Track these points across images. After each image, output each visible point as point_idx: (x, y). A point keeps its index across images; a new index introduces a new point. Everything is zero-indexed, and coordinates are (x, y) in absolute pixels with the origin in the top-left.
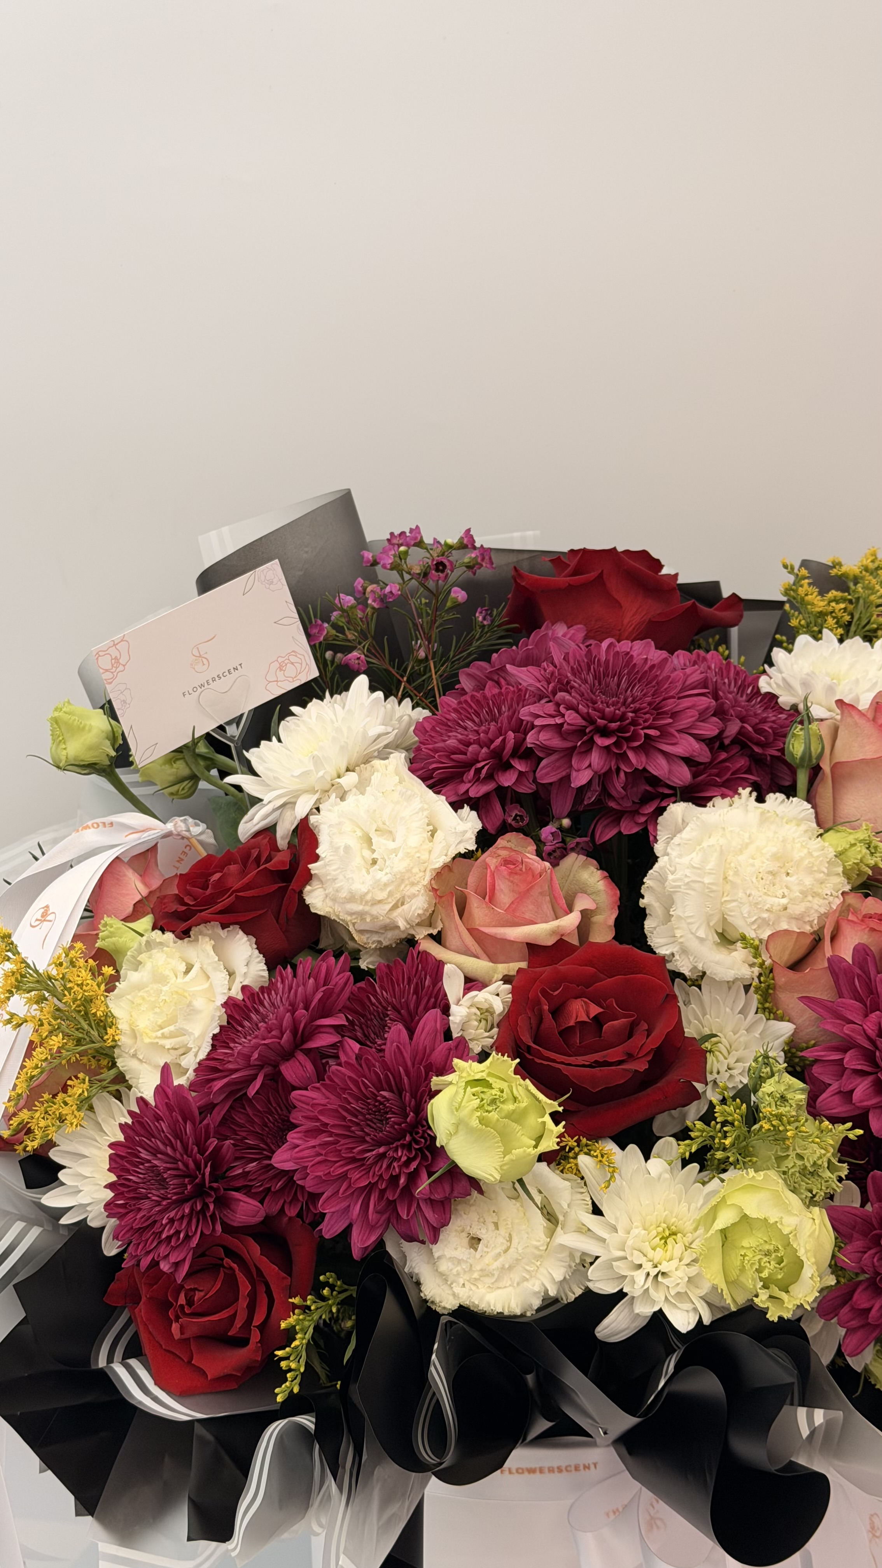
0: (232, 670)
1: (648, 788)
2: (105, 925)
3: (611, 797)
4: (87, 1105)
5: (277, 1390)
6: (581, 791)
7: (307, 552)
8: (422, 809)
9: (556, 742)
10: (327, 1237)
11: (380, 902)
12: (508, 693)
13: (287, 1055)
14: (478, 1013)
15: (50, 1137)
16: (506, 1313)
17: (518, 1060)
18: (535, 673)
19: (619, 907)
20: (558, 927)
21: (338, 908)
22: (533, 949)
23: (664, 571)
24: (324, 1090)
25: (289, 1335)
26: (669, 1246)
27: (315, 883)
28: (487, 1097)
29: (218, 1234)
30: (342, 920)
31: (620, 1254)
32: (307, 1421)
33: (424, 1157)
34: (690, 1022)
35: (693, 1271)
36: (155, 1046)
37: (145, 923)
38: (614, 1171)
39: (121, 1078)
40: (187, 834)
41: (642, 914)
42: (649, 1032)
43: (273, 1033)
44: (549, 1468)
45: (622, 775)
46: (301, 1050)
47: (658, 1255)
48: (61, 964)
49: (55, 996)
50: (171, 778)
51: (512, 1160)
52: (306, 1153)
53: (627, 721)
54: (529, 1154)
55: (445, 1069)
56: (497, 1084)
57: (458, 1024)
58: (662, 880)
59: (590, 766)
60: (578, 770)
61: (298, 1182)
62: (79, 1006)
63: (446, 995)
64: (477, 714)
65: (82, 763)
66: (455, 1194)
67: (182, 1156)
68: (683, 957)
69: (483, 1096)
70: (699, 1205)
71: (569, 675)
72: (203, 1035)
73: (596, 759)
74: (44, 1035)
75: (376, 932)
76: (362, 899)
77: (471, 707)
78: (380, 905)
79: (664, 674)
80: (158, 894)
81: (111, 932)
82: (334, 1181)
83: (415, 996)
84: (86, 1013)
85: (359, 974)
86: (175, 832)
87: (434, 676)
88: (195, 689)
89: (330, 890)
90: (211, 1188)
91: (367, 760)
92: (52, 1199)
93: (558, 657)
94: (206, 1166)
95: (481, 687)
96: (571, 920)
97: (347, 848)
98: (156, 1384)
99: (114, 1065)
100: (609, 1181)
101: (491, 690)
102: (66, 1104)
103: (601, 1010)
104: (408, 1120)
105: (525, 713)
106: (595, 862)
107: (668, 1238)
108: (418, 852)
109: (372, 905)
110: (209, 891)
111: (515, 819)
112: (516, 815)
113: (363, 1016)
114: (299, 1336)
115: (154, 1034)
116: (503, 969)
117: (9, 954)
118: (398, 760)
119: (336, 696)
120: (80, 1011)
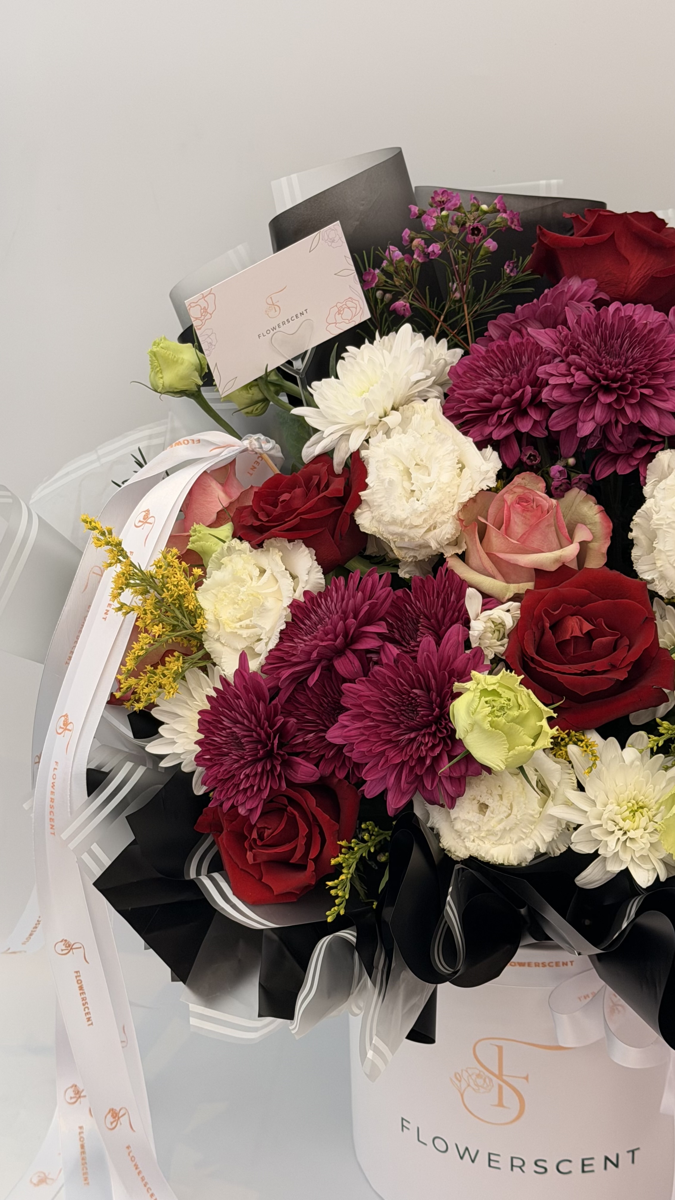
0: (299, 315)
1: (642, 436)
2: (195, 531)
3: (610, 443)
4: (181, 677)
5: (328, 913)
6: (584, 440)
8: (453, 451)
9: (567, 398)
10: (368, 797)
11: (416, 526)
12: (528, 343)
13: (340, 652)
14: (493, 626)
15: (152, 701)
16: (506, 863)
17: (522, 676)
18: (551, 335)
19: (612, 538)
20: (560, 556)
21: (382, 529)
22: (539, 574)
23: (668, 226)
24: (368, 685)
25: (337, 871)
26: (637, 818)
27: (364, 506)
28: (497, 705)
29: (284, 790)
30: (385, 538)
31: (598, 822)
32: (349, 935)
33: (446, 744)
34: (665, 633)
35: (655, 838)
36: (234, 635)
37: (226, 530)
38: (596, 760)
39: (207, 656)
40: (260, 450)
41: (631, 544)
42: (630, 647)
43: (329, 636)
44: (535, 963)
45: (620, 426)
46: (351, 649)
47: (627, 825)
48: (161, 567)
49: (156, 590)
50: (247, 401)
51: (515, 755)
52: (353, 733)
53: (627, 382)
54: (528, 751)
55: (464, 677)
56: (506, 694)
57: (476, 637)
58: (648, 518)
59: (593, 418)
60: (584, 422)
61: (347, 754)
62: (174, 600)
63: (467, 611)
64: (502, 363)
65: (175, 391)
66: (469, 773)
67: (256, 726)
68: (662, 582)
69: (494, 703)
70: (662, 787)
71: (580, 338)
72: (273, 629)
73: (598, 412)
74: (147, 623)
75: (413, 549)
76: (402, 523)
77: (497, 356)
78: (416, 529)
79: (660, 339)
80: (237, 506)
81: (198, 536)
82: (376, 756)
83: (442, 609)
84: (180, 605)
85: (397, 582)
86: (250, 449)
87: (467, 317)
88: (268, 332)
89: (376, 513)
90: (278, 754)
91: (408, 401)
92: (154, 747)
93: (571, 320)
94: (275, 738)
95: (506, 336)
96: (571, 551)
97: (391, 482)
98: (234, 894)
99: (201, 647)
100: (591, 767)
101: (514, 339)
102: (165, 676)
103: (593, 627)
104: (434, 714)
105: (541, 371)
106: (594, 498)
107: (636, 811)
108: (449, 486)
109: (410, 528)
110: (278, 509)
111: (529, 458)
112: (531, 455)
113: (401, 621)
114: (344, 871)
115: (234, 625)
116: (514, 588)
117: (121, 558)
118: (435, 404)
119: (385, 338)
120: (175, 604)
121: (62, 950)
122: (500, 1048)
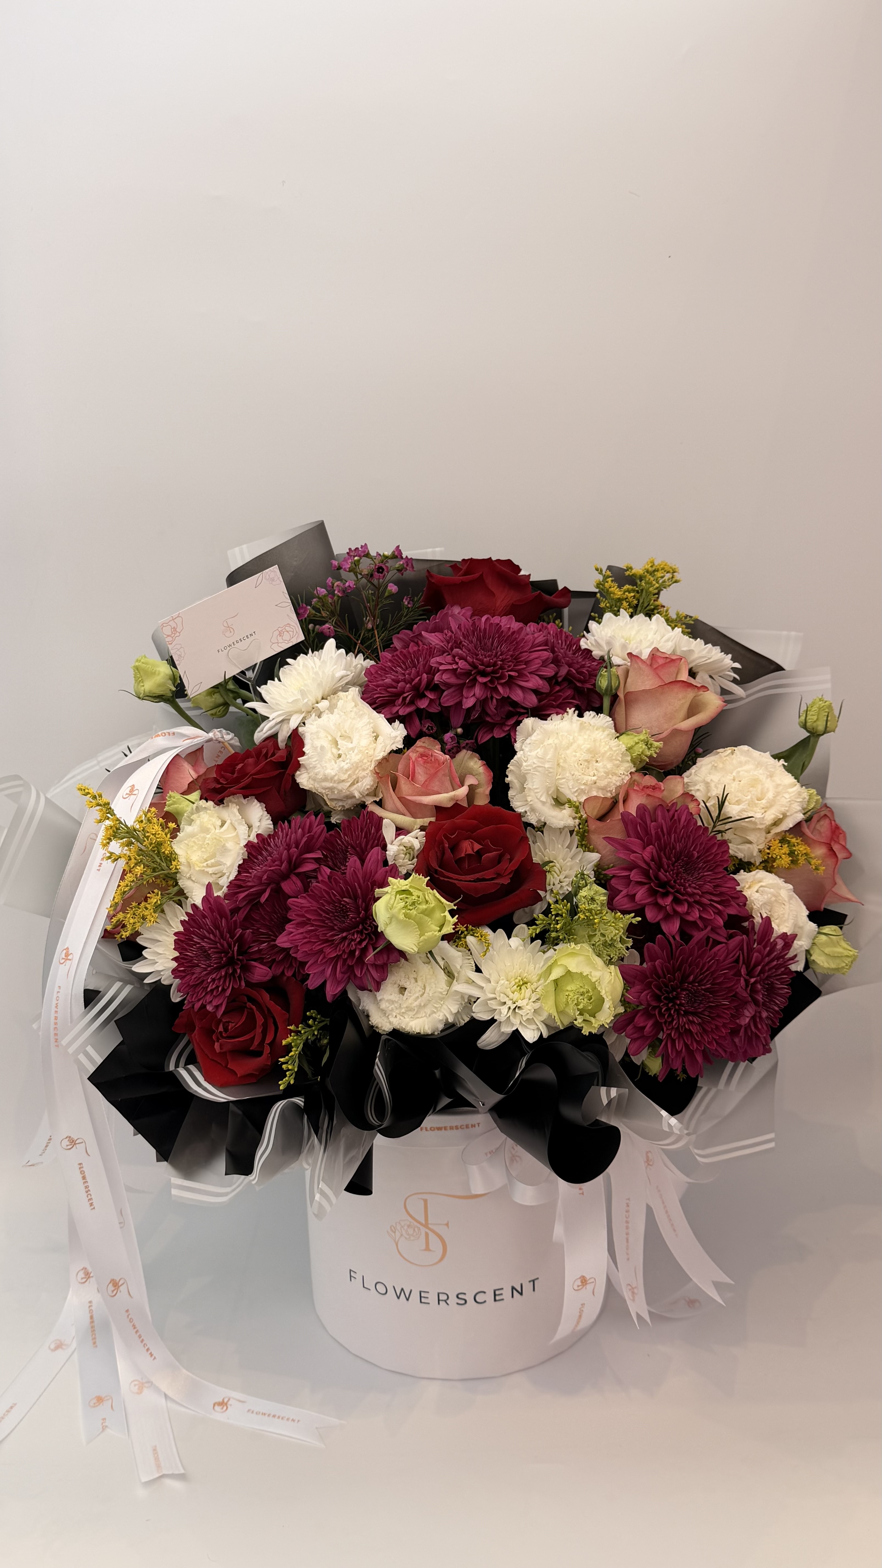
0: (249, 636)
1: (511, 709)
2: (170, 797)
3: (488, 715)
4: (159, 909)
5: (280, 1083)
6: (469, 710)
7: (296, 561)
8: (369, 723)
9: (453, 680)
10: (311, 988)
11: (343, 781)
12: (423, 650)
13: (285, 876)
14: (405, 849)
15: (137, 929)
16: (422, 1033)
17: (429, 878)
18: (440, 637)
19: (493, 783)
20: (454, 795)
21: (317, 785)
22: (439, 810)
23: (522, 573)
24: (307, 897)
25: (288, 1049)
26: (523, 991)
27: (302, 769)
28: (410, 901)
29: (243, 988)
30: (320, 793)
31: (493, 996)
32: (299, 1101)
33: (371, 939)
34: (536, 854)
35: (537, 1006)
36: (203, 872)
37: (195, 795)
38: (488, 946)
39: (181, 892)
40: (222, 740)
41: (507, 787)
42: (511, 860)
43: (276, 863)
44: (450, 1127)
45: (495, 701)
46: (295, 874)
47: (516, 996)
48: (142, 821)
49: (138, 841)
50: (212, 705)
51: (425, 940)
52: (297, 937)
53: (498, 667)
54: (436, 936)
55: (384, 884)
56: (416, 893)
57: (392, 856)
58: (519, 765)
59: (474, 695)
60: (467, 698)
61: (293, 955)
62: (153, 847)
63: (384, 838)
64: (404, 663)
65: (154, 695)
66: (390, 961)
67: (219, 939)
68: (532, 813)
69: (407, 900)
70: (541, 965)
71: (461, 638)
72: (232, 865)
73: (477, 690)
74: (132, 866)
75: (341, 800)
76: (332, 779)
77: (400, 659)
78: (344, 783)
79: (521, 637)
80: (204, 777)
81: (173, 801)
82: (316, 953)
83: (365, 840)
84: (159, 852)
85: (330, 826)
86: (214, 739)
87: (377, 640)
88: (225, 648)
89: (312, 774)
90: (238, 959)
91: (335, 692)
92: (139, 968)
93: (454, 626)
94: (234, 946)
95: (406, 646)
96: (463, 791)
97: (322, 748)
98: (205, 1080)
99: (177, 884)
100: (486, 951)
101: (413, 648)
102: (147, 908)
103: (481, 847)
104: (361, 916)
105: (433, 662)
106: (478, 755)
107: (522, 985)
108: (367, 749)
109: (338, 783)
110: (235, 775)
111: (428, 729)
112: (429, 726)
113: (333, 852)
114: (293, 1049)
115: (202, 865)
116: (421, 822)
117: (109, 815)
118: (354, 692)
119: (316, 652)
120: (154, 851)
121: (67, 1146)
122: (425, 1201)
